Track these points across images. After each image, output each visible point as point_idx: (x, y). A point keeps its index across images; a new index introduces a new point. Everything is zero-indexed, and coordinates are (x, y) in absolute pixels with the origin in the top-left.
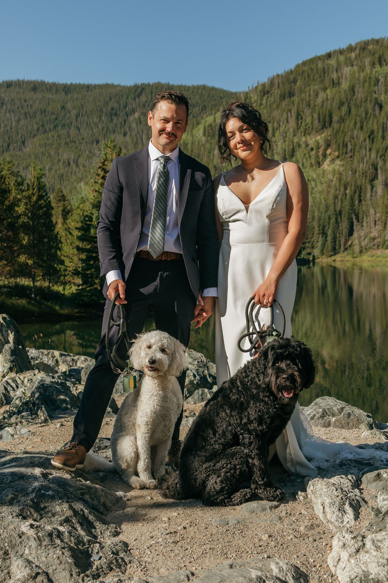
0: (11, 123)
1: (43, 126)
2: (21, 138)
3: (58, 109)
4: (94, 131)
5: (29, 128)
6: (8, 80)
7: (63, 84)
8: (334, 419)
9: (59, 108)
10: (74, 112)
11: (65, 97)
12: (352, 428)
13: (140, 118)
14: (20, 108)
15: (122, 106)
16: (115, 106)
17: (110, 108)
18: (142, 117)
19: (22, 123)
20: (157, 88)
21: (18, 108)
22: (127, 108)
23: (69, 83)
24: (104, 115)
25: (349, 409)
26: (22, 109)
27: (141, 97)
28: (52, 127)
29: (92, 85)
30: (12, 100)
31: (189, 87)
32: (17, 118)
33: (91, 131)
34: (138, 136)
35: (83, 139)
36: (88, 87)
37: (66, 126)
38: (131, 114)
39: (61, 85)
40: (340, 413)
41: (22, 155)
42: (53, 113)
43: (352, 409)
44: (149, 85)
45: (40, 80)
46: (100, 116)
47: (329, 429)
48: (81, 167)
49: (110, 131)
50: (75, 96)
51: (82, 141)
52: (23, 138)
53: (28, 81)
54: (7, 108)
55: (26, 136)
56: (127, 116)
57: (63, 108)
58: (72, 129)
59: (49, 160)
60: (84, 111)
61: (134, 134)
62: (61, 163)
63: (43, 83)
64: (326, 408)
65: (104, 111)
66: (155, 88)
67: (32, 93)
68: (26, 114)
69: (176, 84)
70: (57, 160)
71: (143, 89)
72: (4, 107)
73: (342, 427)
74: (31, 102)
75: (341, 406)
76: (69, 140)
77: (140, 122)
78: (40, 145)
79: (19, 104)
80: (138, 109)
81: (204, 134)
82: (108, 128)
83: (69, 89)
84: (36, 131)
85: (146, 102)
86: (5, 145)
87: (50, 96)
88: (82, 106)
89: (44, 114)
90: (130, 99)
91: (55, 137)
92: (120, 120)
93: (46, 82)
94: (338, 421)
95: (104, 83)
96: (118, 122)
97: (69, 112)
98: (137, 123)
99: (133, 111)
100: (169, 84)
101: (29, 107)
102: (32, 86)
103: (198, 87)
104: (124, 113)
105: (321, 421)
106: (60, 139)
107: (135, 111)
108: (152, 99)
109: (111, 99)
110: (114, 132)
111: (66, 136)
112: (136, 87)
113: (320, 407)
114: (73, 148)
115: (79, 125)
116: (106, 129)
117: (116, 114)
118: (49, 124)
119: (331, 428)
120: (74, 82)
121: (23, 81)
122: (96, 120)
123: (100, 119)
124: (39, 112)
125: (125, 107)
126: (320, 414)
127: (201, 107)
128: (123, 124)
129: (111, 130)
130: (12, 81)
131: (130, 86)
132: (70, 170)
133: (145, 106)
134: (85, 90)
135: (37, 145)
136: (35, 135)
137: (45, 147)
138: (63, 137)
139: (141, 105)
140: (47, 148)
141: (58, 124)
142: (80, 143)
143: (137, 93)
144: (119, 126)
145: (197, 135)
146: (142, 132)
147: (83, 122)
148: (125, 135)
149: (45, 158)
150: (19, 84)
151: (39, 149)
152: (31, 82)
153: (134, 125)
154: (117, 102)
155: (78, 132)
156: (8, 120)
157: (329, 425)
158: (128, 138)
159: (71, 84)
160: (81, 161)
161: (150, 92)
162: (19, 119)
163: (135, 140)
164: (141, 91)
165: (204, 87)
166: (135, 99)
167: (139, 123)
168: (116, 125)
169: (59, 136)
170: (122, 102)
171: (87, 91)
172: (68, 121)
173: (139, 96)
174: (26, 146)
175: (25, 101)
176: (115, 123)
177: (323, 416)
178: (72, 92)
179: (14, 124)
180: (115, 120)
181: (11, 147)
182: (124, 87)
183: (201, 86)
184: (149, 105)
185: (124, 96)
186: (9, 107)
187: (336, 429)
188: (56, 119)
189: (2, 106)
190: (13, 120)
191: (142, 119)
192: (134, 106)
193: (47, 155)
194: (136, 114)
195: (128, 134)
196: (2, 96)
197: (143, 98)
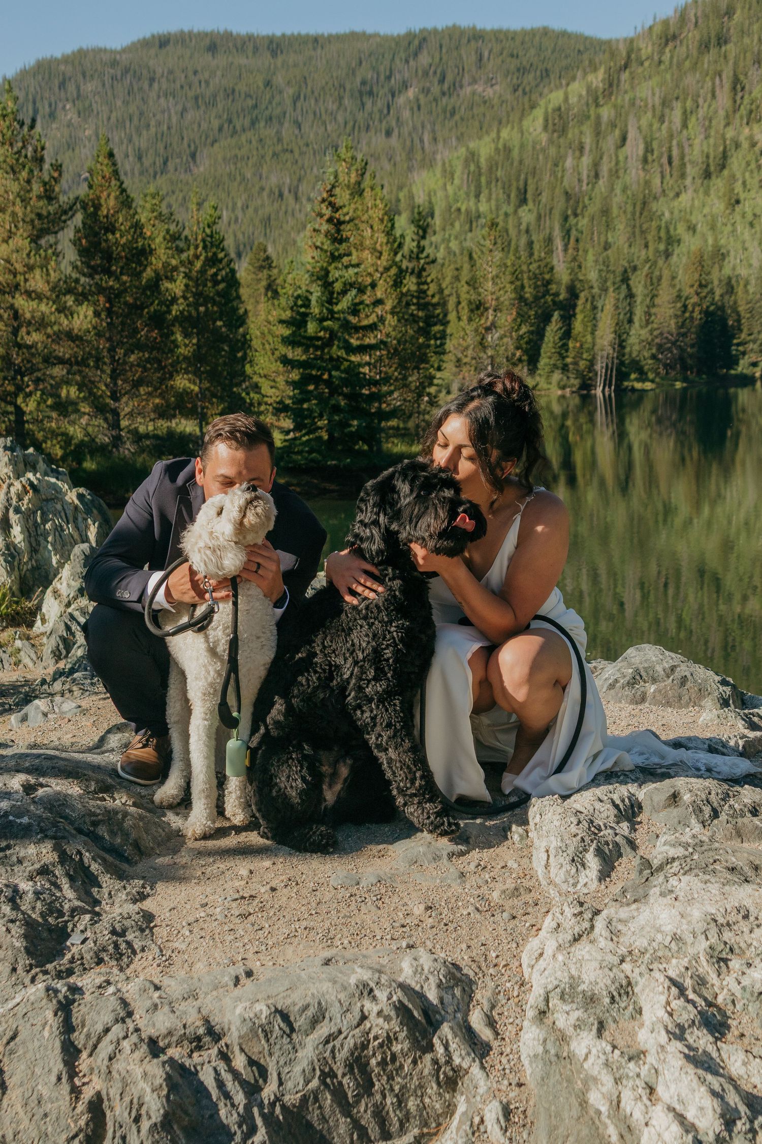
0: (170, 118)
1: (230, 121)
2: (189, 146)
3: (258, 87)
4: (329, 128)
5: (204, 125)
6: (161, 32)
7: (268, 37)
8: (653, 688)
9: (261, 85)
10: (290, 91)
11: (272, 61)
12: (687, 706)
13: (418, 100)
14: (186, 88)
15: (382, 77)
16: (369, 77)
17: (358, 80)
18: (421, 97)
19: (189, 116)
20: (451, 39)
21: (182, 87)
22: (393, 80)
23: (278, 33)
24: (347, 94)
25: (684, 669)
26: (190, 87)
27: (420, 57)
28: (247, 122)
29: (323, 35)
30: (171, 72)
31: (515, 33)
32: (179, 108)
33: (323, 129)
34: (414, 136)
35: (307, 145)
36: (316, 41)
37: (274, 120)
38: (400, 92)
39: (263, 37)
40: (668, 677)
41: (191, 181)
42: (248, 96)
43: (692, 669)
44: (435, 31)
45: (222, 30)
46: (341, 98)
47: (640, 707)
48: (304, 201)
49: (359, 127)
50: (292, 59)
51: (304, 149)
52: (193, 146)
53: (199, 34)
54: (160, 88)
55: (197, 142)
56: (393, 96)
57: (268, 84)
58: (286, 125)
59: (242, 188)
60: (309, 89)
61: (405, 130)
62: (265, 194)
63: (228, 35)
64: (641, 666)
65: (348, 87)
66: (447, 38)
67: (208, 57)
68: (196, 98)
69: (489, 27)
70: (257, 188)
71: (424, 39)
72: (156, 85)
73: (668, 704)
74: (207, 75)
75: (672, 663)
76: (280, 147)
77: (419, 108)
78: (224, 159)
79: (183, 79)
80: (415, 82)
81: (545, 128)
82: (355, 122)
83: (278, 45)
84: (216, 131)
85: (431, 64)
86: (159, 162)
87: (243, 61)
88: (305, 78)
89: (231, 98)
90: (397, 61)
91: (254, 142)
92: (379, 104)
93: (234, 33)
94: (660, 691)
95: (348, 31)
96: (375, 109)
97: (281, 92)
98: (412, 109)
99: (405, 86)
100: (474, 28)
101: (203, 84)
102: (207, 42)
103: (533, 33)
104: (386, 89)
105: (627, 692)
106: (263, 147)
107: (409, 85)
108: (441, 59)
109: (361, 63)
110: (368, 128)
111: (275, 140)
112: (410, 37)
113: (630, 665)
114: (289, 164)
115: (300, 118)
116: (351, 124)
117: (371, 93)
118: (242, 116)
119: (647, 704)
120: (288, 32)
121: (190, 33)
122: (332, 106)
123: (340, 104)
124: (221, 93)
125: (389, 78)
126: (627, 678)
127: (538, 73)
128: (385, 111)
129: (362, 125)
130: (169, 34)
131: (399, 36)
132: (283, 208)
133: (427, 74)
134: (310, 46)
135: (220, 157)
136: (215, 141)
137: (235, 164)
138: (269, 142)
139: (420, 73)
140: (239, 165)
141: (260, 117)
142: (302, 154)
143: (413, 47)
144: (377, 116)
145: (531, 130)
146: (423, 127)
147: (307, 112)
148: (388, 133)
149: (236, 184)
150: (183, 39)
151: (223, 166)
152: (206, 34)
153: (406, 114)
154: (374, 68)
155: (297, 132)
156: (163, 112)
157: (643, 699)
158: (394, 140)
159: (284, 35)
160: (303, 188)
161: (438, 46)
162: (185, 109)
163: (408, 143)
164: (420, 43)
165: (546, 32)
166: (407, 61)
167: (415, 109)
168: (370, 114)
169: (261, 140)
170: (382, 69)
171: (314, 49)
172: (278, 111)
173: (416, 55)
174: (198, 161)
175: (195, 73)
176: (370, 110)
177: (632, 683)
178: (285, 52)
179: (174, 120)
180: (369, 105)
181: (171, 166)
182: (387, 39)
183: (538, 29)
185: (386, 55)
186: (164, 86)
187: (654, 708)
188: (255, 106)
189: (151, 85)
190: (172, 111)
191: (422, 102)
192: (406, 75)
193: (238, 178)
194: (411, 93)
195: (396, 133)
196: (151, 63)
197: (424, 59)
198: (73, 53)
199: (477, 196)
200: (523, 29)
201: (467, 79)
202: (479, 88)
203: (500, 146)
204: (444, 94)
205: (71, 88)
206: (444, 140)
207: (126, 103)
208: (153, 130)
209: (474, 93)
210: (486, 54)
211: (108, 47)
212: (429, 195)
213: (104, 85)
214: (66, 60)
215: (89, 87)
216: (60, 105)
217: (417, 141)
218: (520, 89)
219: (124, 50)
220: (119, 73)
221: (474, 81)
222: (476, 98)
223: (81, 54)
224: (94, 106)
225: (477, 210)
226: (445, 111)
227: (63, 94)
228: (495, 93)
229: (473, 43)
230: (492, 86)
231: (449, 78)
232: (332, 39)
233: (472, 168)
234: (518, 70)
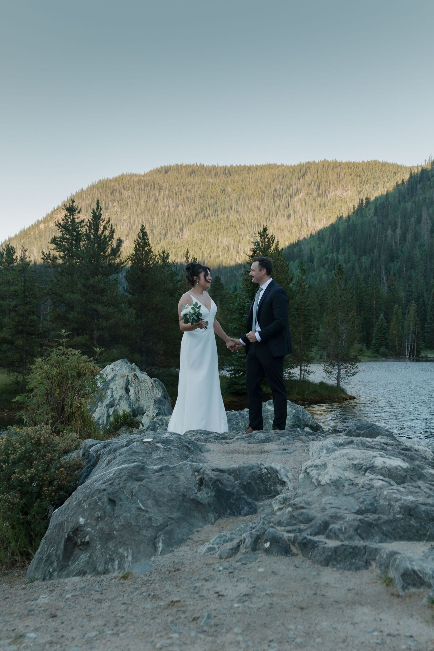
0: (169, 210)
1: (202, 211)
2: (179, 224)
3: (217, 193)
5: (188, 213)
6: (166, 165)
7: (223, 167)
9: (219, 192)
10: (234, 196)
11: (225, 180)
13: (305, 199)
14: (179, 194)
16: (278, 188)
17: (272, 189)
18: (307, 198)
19: (180, 208)
20: (323, 167)
21: (176, 194)
22: (291, 188)
23: (229, 165)
24: (266, 196)
26: (181, 194)
27: (306, 176)
28: (211, 211)
29: (253, 166)
30: (170, 186)
31: (359, 163)
32: (174, 204)
33: (252, 215)
34: (303, 218)
35: (244, 224)
36: (249, 169)
37: (226, 210)
38: (295, 195)
39: (221, 167)
41: (179, 243)
42: (212, 197)
44: (314, 163)
45: (198, 164)
46: (262, 199)
48: (242, 254)
49: (273, 214)
50: (236, 178)
51: (242, 226)
52: (181, 224)
53: (186, 166)
54: (164, 194)
55: (184, 222)
56: (291, 198)
57: (223, 191)
58: (232, 213)
59: (207, 246)
60: (245, 194)
61: (298, 216)
62: (220, 249)
63: (202, 167)
65: (267, 193)
66: (321, 167)
67: (191, 178)
68: (184, 199)
69: (344, 161)
70: (216, 246)
71: (308, 167)
72: (162, 193)
74: (190, 187)
76: (229, 225)
77: (305, 204)
78: (198, 231)
79: (177, 189)
80: (303, 190)
81: (375, 214)
82: (270, 211)
83: (229, 171)
84: (194, 216)
85: (312, 181)
86: (163, 232)
87: (209, 180)
88: (243, 188)
89: (202, 199)
90: (294, 179)
91: (215, 222)
92: (284, 201)
93: (205, 165)
95: (266, 164)
96: (281, 204)
97: (230, 196)
98: (301, 204)
99: (298, 192)
100: (336, 161)
102: (191, 170)
103: (368, 164)
104: (287, 194)
106: (220, 225)
107: (300, 191)
108: (318, 178)
109: (273, 181)
111: (226, 221)
112: (301, 166)
114: (233, 233)
115: (240, 209)
116: (268, 212)
117: (279, 196)
118: (208, 208)
120: (234, 165)
121: (181, 165)
122: (257, 203)
123: (262, 202)
124: (197, 197)
125: (289, 188)
127: (372, 184)
128: (287, 206)
129: (274, 212)
130: (170, 166)
131: (294, 166)
132: (230, 257)
133: (310, 186)
134: (246, 171)
135: (196, 230)
136: (194, 221)
137: (204, 234)
138: (222, 222)
139: (306, 185)
140: (206, 234)
141: (218, 208)
142: (241, 228)
143: (303, 172)
144: (282, 208)
145: (368, 215)
146: (307, 213)
147: (244, 205)
148: (289, 217)
149: (204, 244)
150: (178, 168)
151: (197, 235)
152: (190, 166)
153: (298, 206)
154: (281, 183)
155: (238, 216)
156: (166, 206)
158: (291, 221)
159: (232, 166)
160: (241, 246)
161: (316, 170)
162: (177, 205)
163: (300, 222)
164: (306, 170)
165: (376, 163)
166: (299, 179)
167: (304, 204)
168: (279, 207)
169: (218, 221)
170: (285, 183)
171: (248, 173)
172: (228, 205)
173: (304, 175)
174: (184, 233)
175: (184, 186)
176: (278, 205)
178: (232, 174)
179: (171, 211)
180: (278, 202)
181: (169, 235)
182: (288, 167)
183: (372, 161)
184: (315, 185)
185: (287, 176)
186: (167, 192)
188: (216, 203)
189: (159, 193)
190: (171, 206)
191: (307, 200)
192: (299, 186)
193: (206, 242)
194: (301, 195)
195: (292, 217)
196: (160, 182)
197: (308, 178)
198: (119, 176)
199: (338, 251)
200: (363, 162)
201: (332, 188)
202: (339, 193)
203: (350, 223)
204: (319, 195)
205: (117, 194)
206: (319, 221)
207: (146, 202)
208: (160, 216)
209: (336, 195)
210: (343, 175)
211: (137, 174)
212: (311, 250)
213: (134, 193)
214: (115, 180)
215: (126, 194)
216: (111, 204)
217: (304, 221)
218: (362, 193)
219: (146, 175)
220: (143, 187)
221: (336, 189)
222: (338, 198)
223: (123, 177)
224: (129, 204)
225: (338, 259)
226: (320, 205)
227: (112, 198)
228: (347, 195)
229: (335, 169)
230: (346, 192)
231: (322, 188)
232: (257, 168)
233: (335, 236)
234: (361, 183)
